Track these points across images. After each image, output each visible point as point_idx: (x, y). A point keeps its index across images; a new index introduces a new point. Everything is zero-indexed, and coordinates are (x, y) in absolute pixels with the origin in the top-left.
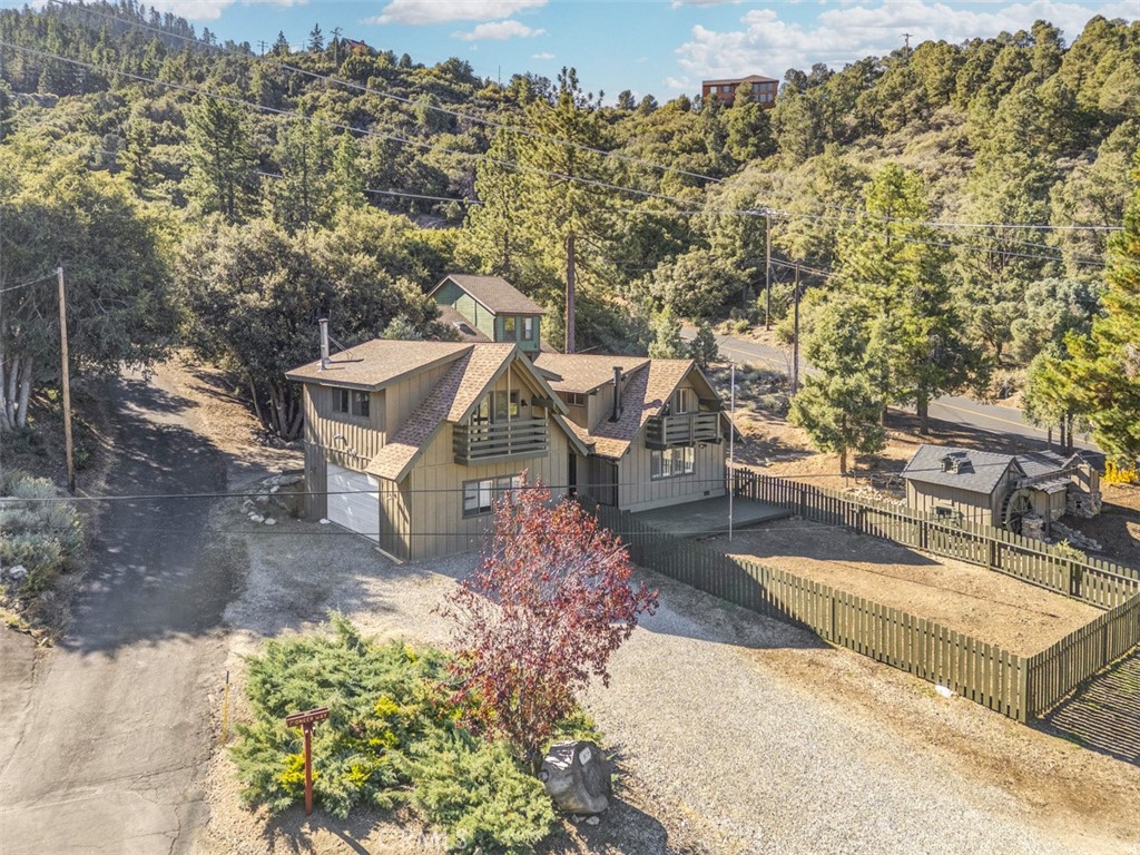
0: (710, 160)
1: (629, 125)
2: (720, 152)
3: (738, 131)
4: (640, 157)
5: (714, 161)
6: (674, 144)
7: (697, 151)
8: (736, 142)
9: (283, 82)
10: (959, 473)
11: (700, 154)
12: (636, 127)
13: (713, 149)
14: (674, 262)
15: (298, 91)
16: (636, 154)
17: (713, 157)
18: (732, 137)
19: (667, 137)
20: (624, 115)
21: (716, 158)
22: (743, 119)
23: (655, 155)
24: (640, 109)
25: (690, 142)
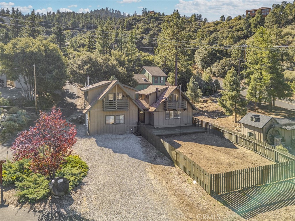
0: (244, 33)
1: (221, 25)
2: (247, 31)
3: (254, 24)
4: (223, 34)
5: (245, 33)
6: (234, 29)
7: (241, 31)
8: (253, 27)
9: (132, 23)
10: (255, 122)
11: (241, 32)
12: (223, 25)
13: (245, 29)
14: (219, 62)
15: (135, 24)
16: (222, 33)
17: (245, 32)
18: (252, 26)
19: (232, 28)
20: (221, 22)
21: (246, 32)
22: (255, 20)
23: (227, 33)
24: (226, 20)
25: (239, 28)
